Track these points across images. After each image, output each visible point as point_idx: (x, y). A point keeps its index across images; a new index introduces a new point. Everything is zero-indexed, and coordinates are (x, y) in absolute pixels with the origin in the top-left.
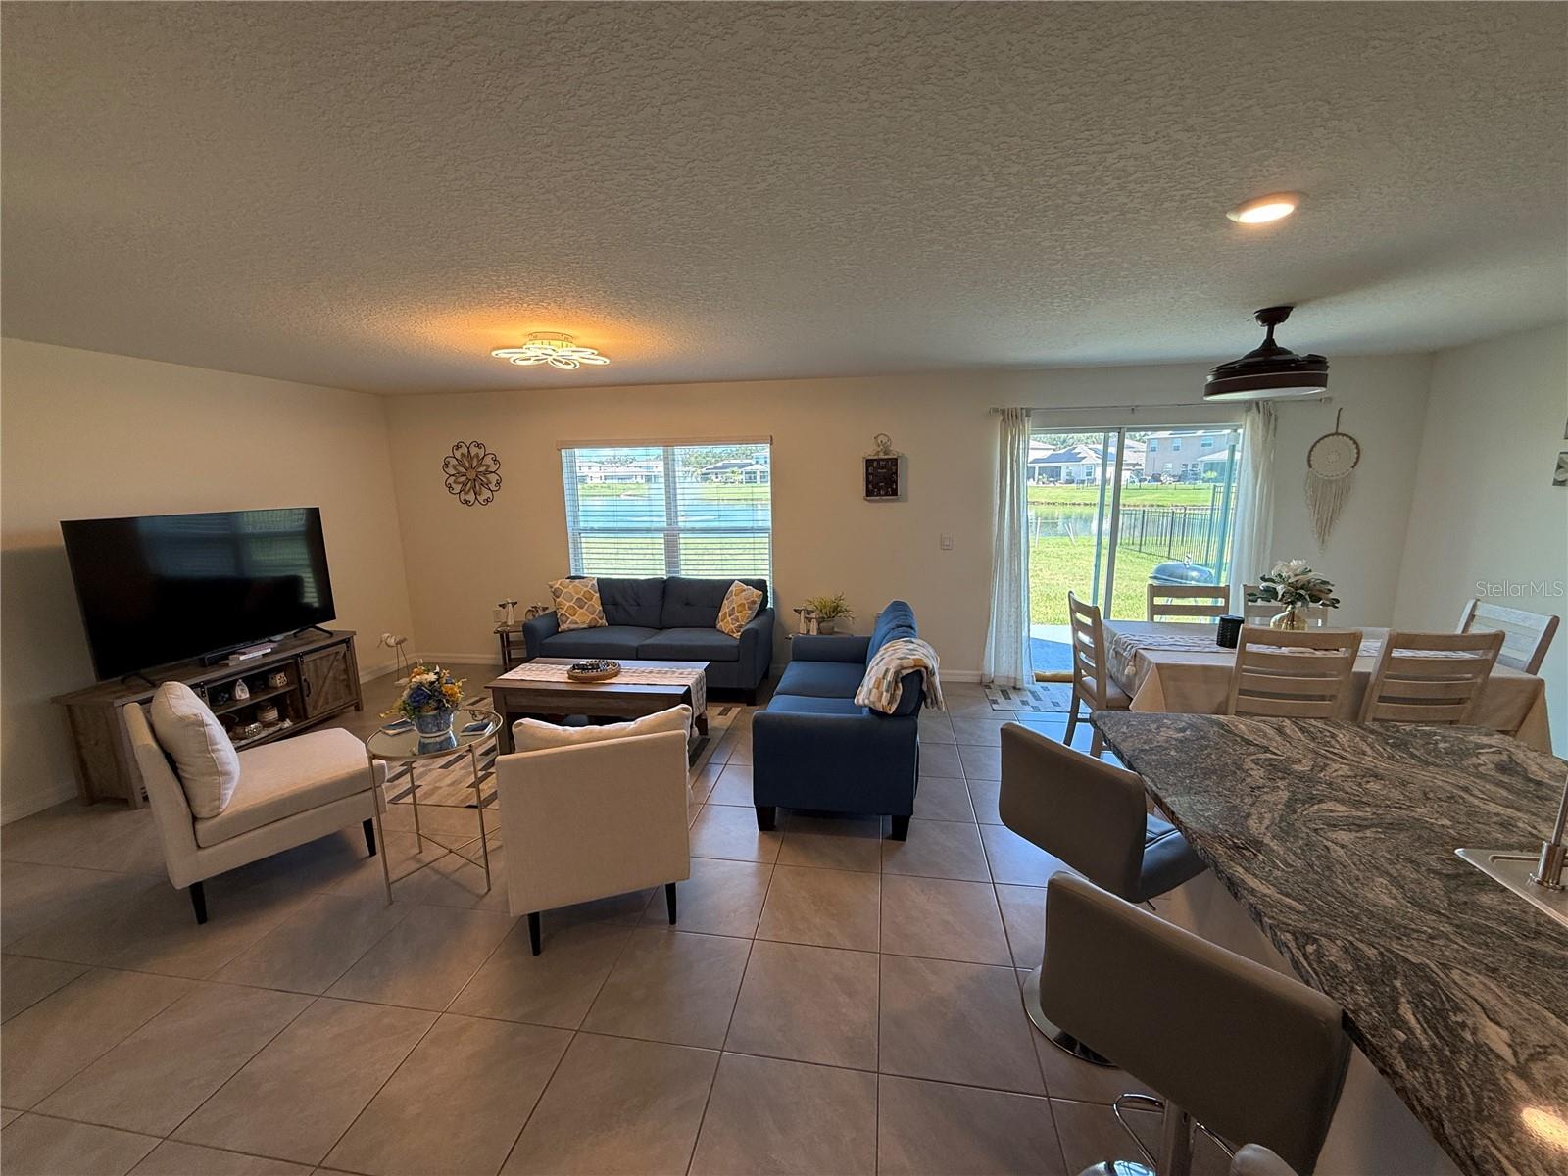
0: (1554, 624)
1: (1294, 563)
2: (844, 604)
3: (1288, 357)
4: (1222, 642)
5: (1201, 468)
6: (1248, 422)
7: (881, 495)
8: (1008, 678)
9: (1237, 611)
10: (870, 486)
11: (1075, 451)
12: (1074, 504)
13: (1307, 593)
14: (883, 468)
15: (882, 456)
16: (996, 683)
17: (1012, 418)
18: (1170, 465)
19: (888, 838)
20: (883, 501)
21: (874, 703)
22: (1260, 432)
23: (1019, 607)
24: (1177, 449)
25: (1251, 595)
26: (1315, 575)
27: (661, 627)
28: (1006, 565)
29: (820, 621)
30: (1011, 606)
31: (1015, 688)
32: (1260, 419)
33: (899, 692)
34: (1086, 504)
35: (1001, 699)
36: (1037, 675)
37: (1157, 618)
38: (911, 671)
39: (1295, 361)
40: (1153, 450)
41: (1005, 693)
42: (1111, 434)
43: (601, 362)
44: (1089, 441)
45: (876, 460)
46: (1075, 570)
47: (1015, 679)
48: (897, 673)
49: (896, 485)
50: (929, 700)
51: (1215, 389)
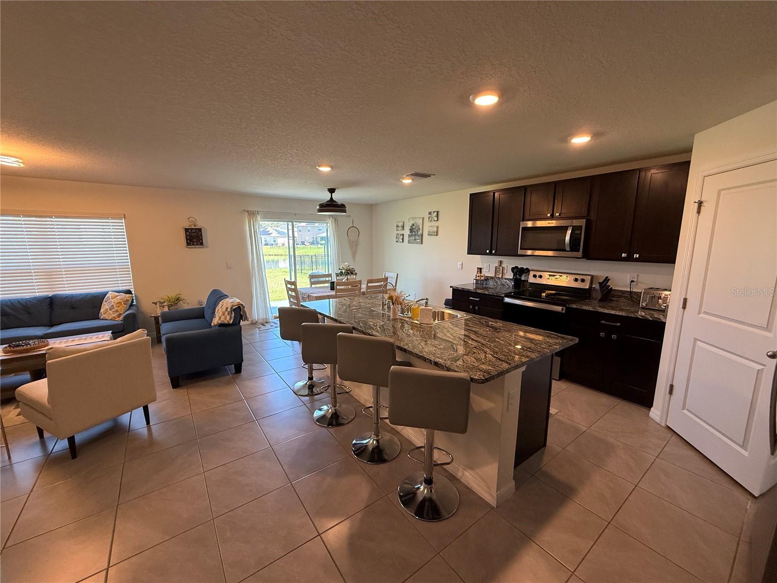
0: (397, 274)
1: (346, 264)
2: (182, 297)
3: (336, 203)
4: (331, 290)
5: (319, 239)
6: (330, 221)
7: (195, 245)
8: (263, 319)
9: (334, 279)
10: (188, 241)
11: (266, 230)
12: (270, 255)
13: (350, 272)
14: (194, 233)
15: (193, 227)
16: (259, 322)
17: (252, 214)
18: (307, 238)
19: (234, 374)
20: (196, 248)
21: (223, 321)
22: (334, 225)
23: (264, 290)
24: (309, 231)
25: (337, 275)
26: (351, 267)
27: (52, 326)
28: (257, 273)
29: (169, 306)
30: (261, 289)
31: (266, 322)
32: (333, 220)
33: (233, 315)
34: (275, 255)
35: (262, 327)
36: (274, 317)
37: (313, 286)
38: (236, 307)
39: (338, 205)
40: (300, 231)
41: (263, 325)
42: (289, 223)
43: (17, 166)
44: (272, 226)
45: (190, 229)
46: (278, 281)
47: (266, 319)
48: (231, 308)
49: (202, 240)
50: (244, 318)
51: (320, 211)
